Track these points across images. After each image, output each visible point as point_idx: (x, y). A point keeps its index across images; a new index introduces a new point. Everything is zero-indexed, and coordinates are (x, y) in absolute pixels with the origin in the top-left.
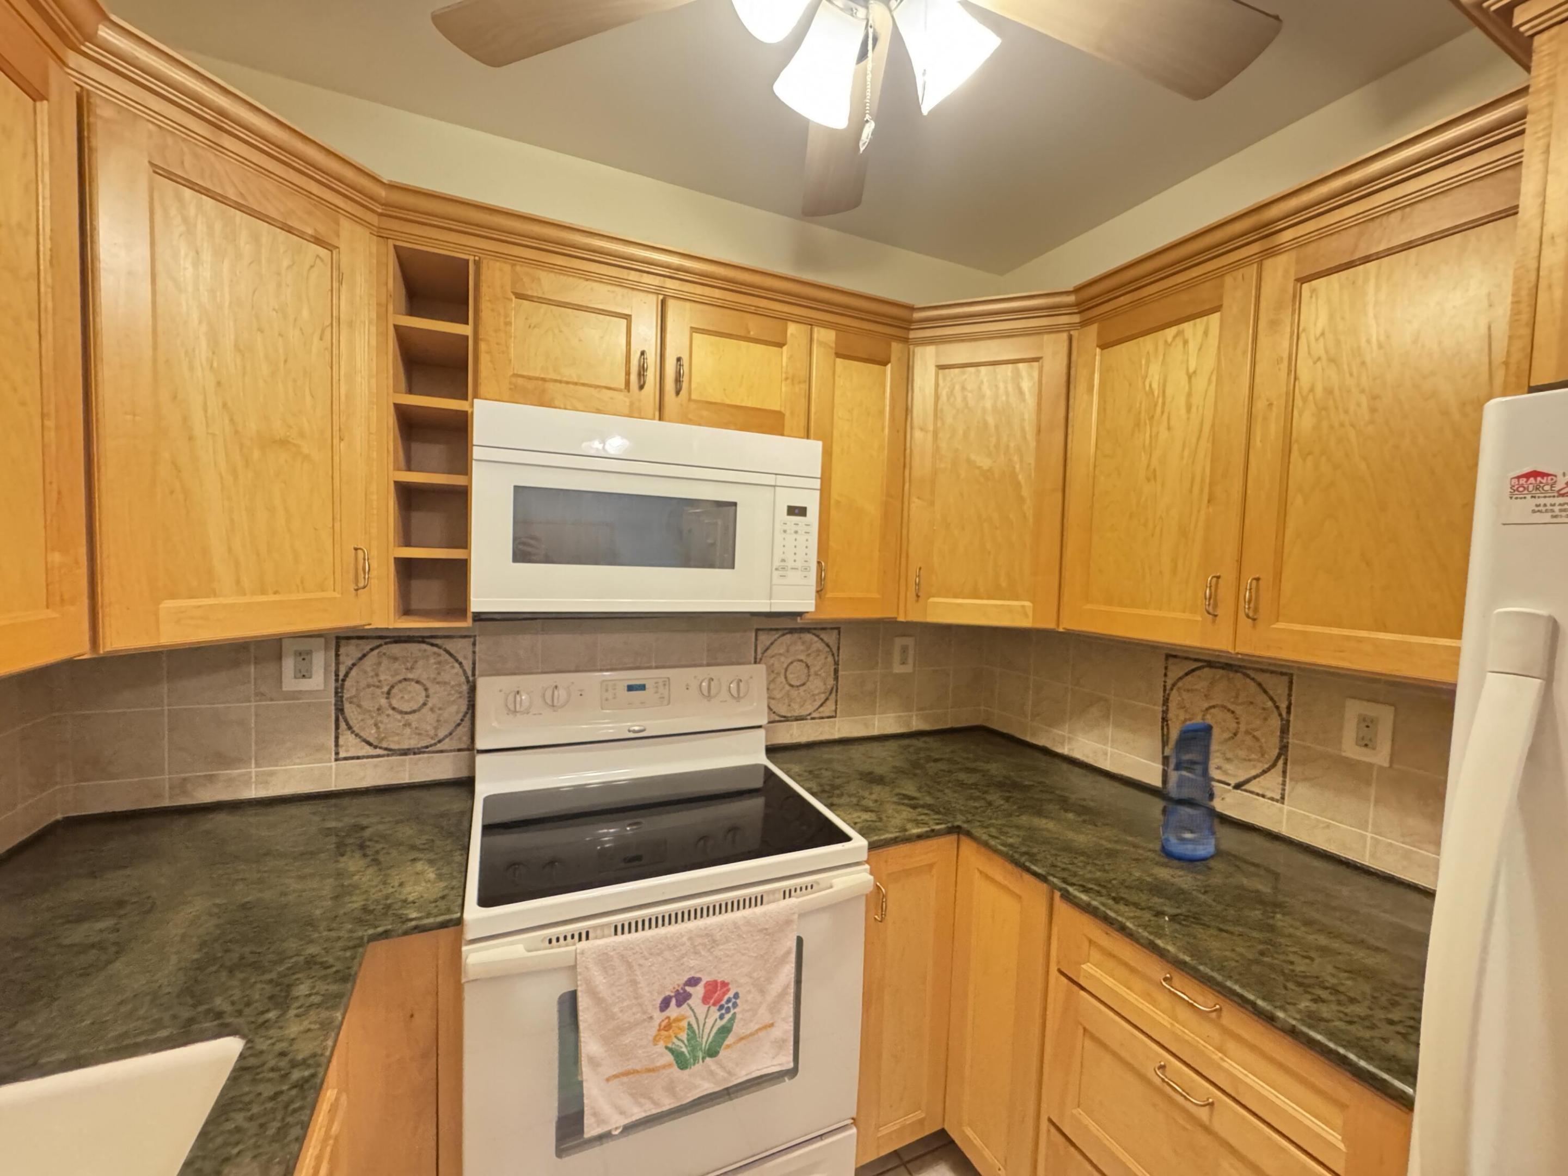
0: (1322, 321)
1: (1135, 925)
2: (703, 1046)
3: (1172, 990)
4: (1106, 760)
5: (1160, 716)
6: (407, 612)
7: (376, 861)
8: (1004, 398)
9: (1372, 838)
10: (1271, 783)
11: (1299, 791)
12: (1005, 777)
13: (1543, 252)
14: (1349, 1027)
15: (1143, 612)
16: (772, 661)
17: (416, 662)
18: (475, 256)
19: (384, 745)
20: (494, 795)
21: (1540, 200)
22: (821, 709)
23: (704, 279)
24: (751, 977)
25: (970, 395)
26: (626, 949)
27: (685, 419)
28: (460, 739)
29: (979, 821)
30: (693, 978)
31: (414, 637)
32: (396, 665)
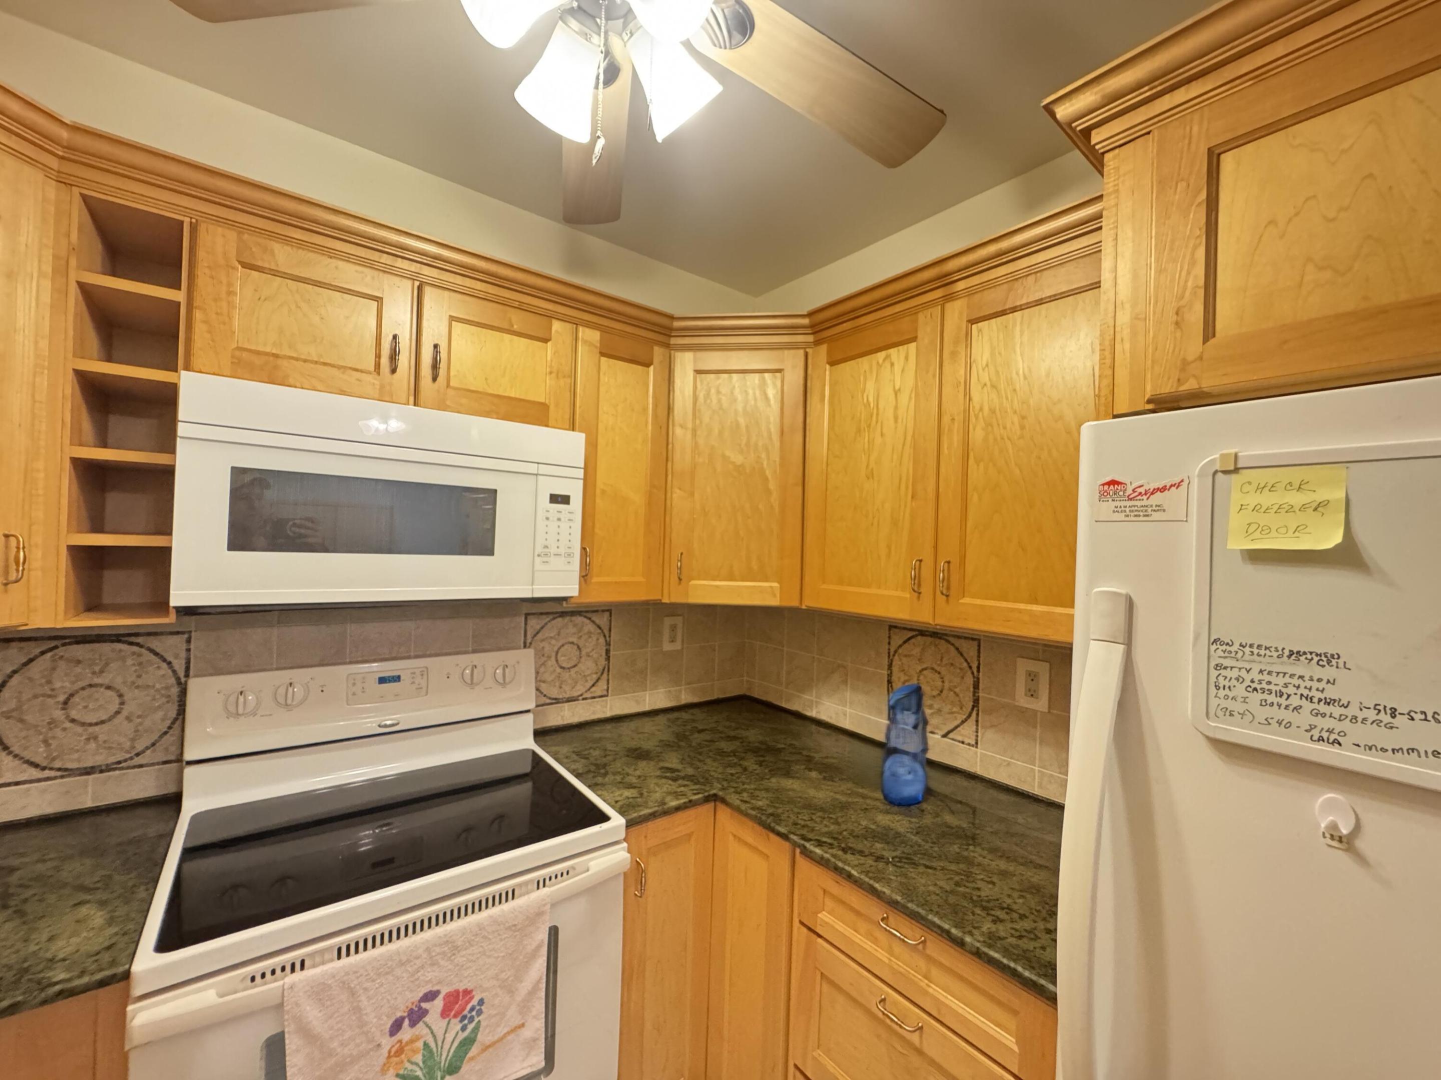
0: (986, 355)
1: (858, 873)
2: (442, 1064)
3: (888, 928)
4: (846, 719)
5: (886, 679)
6: (93, 606)
7: (20, 913)
8: (753, 402)
9: (1039, 771)
10: (967, 731)
11: (988, 735)
12: (761, 743)
13: (1117, 314)
14: (1020, 942)
15: (867, 591)
16: (542, 645)
17: (107, 664)
18: (191, 218)
19: (57, 764)
20: (207, 812)
21: (1114, 274)
22: (593, 689)
23: (466, 271)
24: (498, 980)
25: (723, 398)
26: (347, 974)
27: (442, 406)
28: (167, 749)
29: (733, 787)
30: (431, 991)
31: (103, 635)
32: (78, 670)
